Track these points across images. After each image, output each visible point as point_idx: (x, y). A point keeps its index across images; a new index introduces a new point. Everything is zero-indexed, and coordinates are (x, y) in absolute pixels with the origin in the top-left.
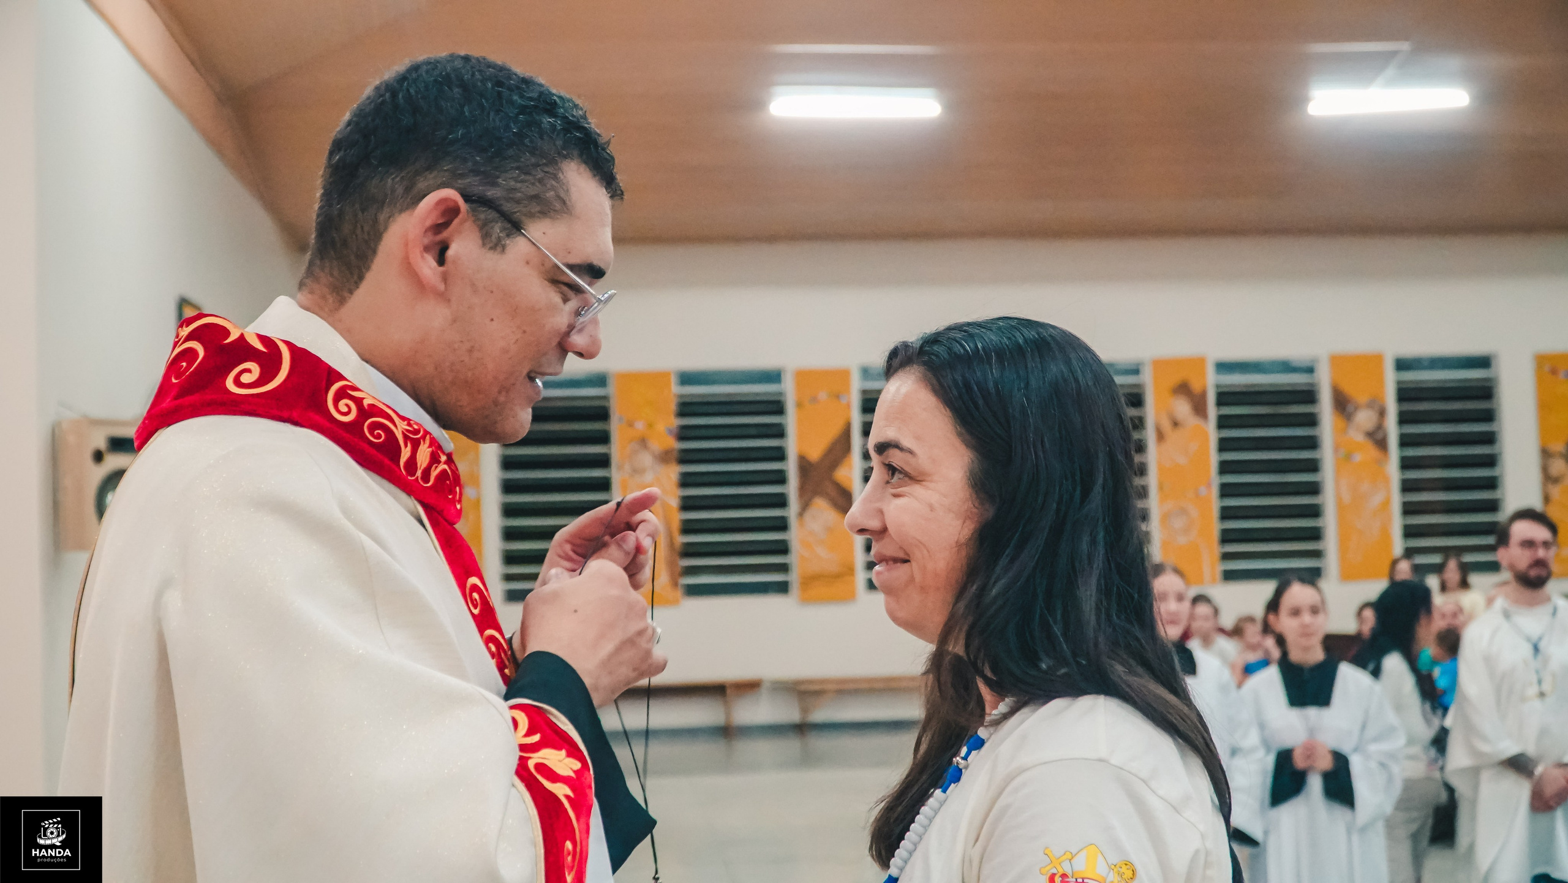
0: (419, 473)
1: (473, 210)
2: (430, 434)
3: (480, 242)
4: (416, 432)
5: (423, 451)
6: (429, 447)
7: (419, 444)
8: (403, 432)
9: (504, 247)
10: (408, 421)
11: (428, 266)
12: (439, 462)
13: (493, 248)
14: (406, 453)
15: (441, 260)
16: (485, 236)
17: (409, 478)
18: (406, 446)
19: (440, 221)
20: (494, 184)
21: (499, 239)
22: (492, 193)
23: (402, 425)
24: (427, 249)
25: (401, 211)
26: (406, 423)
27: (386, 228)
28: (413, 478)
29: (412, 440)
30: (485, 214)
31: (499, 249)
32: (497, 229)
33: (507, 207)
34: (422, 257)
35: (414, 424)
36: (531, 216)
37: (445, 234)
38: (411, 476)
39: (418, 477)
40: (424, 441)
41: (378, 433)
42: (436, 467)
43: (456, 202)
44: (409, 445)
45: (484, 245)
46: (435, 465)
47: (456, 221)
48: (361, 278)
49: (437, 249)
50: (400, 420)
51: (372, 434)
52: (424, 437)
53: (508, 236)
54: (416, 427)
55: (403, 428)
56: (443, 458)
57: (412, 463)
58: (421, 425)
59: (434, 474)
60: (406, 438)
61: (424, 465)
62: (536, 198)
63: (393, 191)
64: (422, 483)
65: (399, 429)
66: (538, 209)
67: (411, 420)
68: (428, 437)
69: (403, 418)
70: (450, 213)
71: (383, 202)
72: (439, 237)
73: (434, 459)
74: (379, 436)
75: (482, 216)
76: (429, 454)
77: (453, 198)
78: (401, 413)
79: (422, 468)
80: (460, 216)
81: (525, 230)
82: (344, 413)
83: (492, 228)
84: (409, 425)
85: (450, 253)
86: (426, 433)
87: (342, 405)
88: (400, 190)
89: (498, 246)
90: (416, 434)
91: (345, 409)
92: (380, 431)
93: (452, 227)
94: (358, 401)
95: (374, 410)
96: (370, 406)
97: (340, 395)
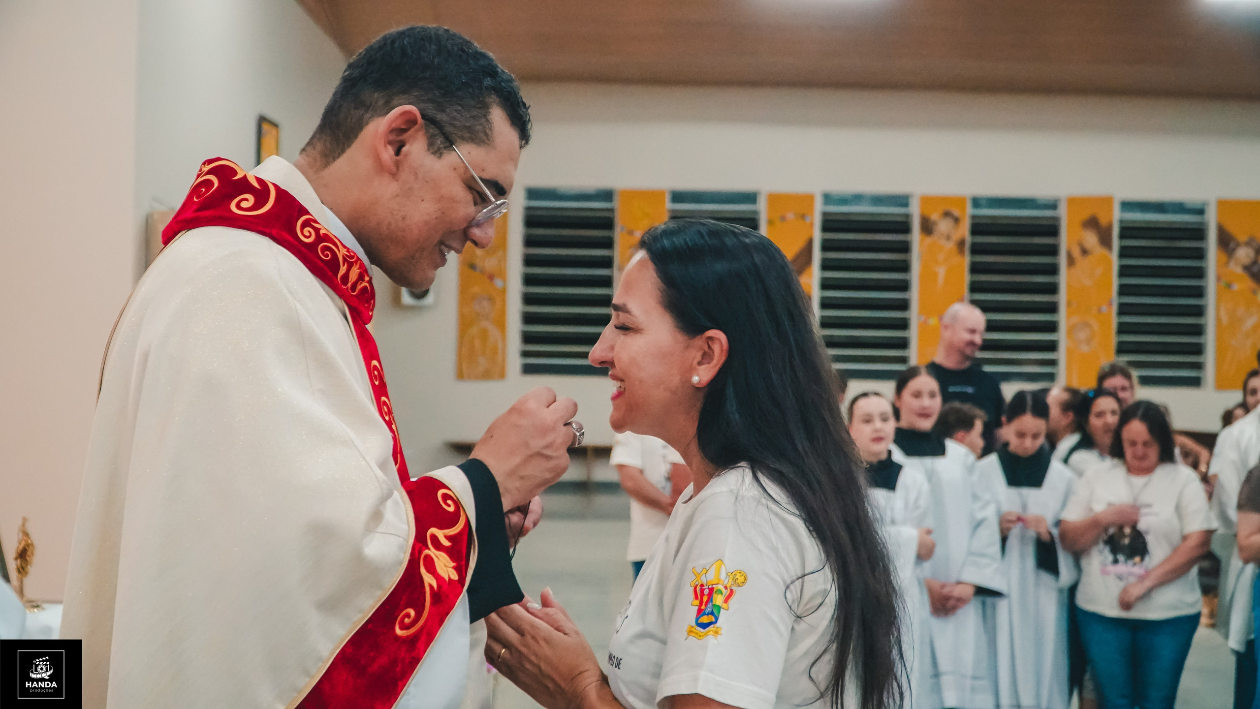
0: (349, 285)
1: (426, 125)
2: (361, 262)
3: (426, 147)
4: (352, 257)
5: (354, 271)
6: (359, 269)
7: (353, 265)
8: (344, 257)
9: (441, 155)
10: (348, 250)
11: (388, 154)
12: (363, 281)
13: (434, 153)
14: (343, 270)
15: (398, 152)
16: (431, 145)
17: (343, 286)
18: (344, 265)
19: (403, 127)
20: (443, 111)
21: (439, 148)
22: (441, 117)
23: (344, 251)
24: (390, 143)
25: (379, 116)
26: (346, 250)
27: (367, 123)
28: (345, 287)
29: (348, 262)
30: (433, 130)
31: (437, 155)
32: (439, 141)
33: (448, 129)
34: (385, 146)
35: (351, 252)
36: (463, 139)
37: (405, 136)
38: (344, 286)
39: (348, 288)
40: (356, 264)
41: (327, 253)
42: (361, 283)
43: (415, 115)
44: (346, 265)
45: (428, 150)
47: (412, 130)
48: (343, 151)
49: (398, 145)
50: (342, 248)
51: (323, 253)
52: (356, 262)
53: (445, 148)
54: (352, 254)
55: (346, 255)
56: (367, 279)
57: (346, 277)
58: (355, 253)
59: (359, 287)
60: (345, 260)
61: (354, 280)
62: (469, 129)
63: (376, 102)
64: (350, 292)
65: (341, 253)
66: (468, 135)
68: (359, 262)
69: (344, 247)
70: (410, 122)
71: (369, 107)
72: (400, 137)
73: (361, 278)
74: (327, 256)
75: (431, 131)
76: (358, 273)
77: (414, 112)
78: (344, 243)
79: (352, 282)
80: (417, 126)
81: (456, 146)
82: (307, 236)
83: (437, 139)
84: (348, 251)
85: (404, 149)
86: (358, 259)
87: (307, 230)
88: (381, 102)
89: (438, 153)
90: (351, 260)
91: (308, 234)
92: (328, 253)
93: (410, 132)
94: (317, 230)
95: (327, 238)
96: (324, 234)
97: (307, 224)
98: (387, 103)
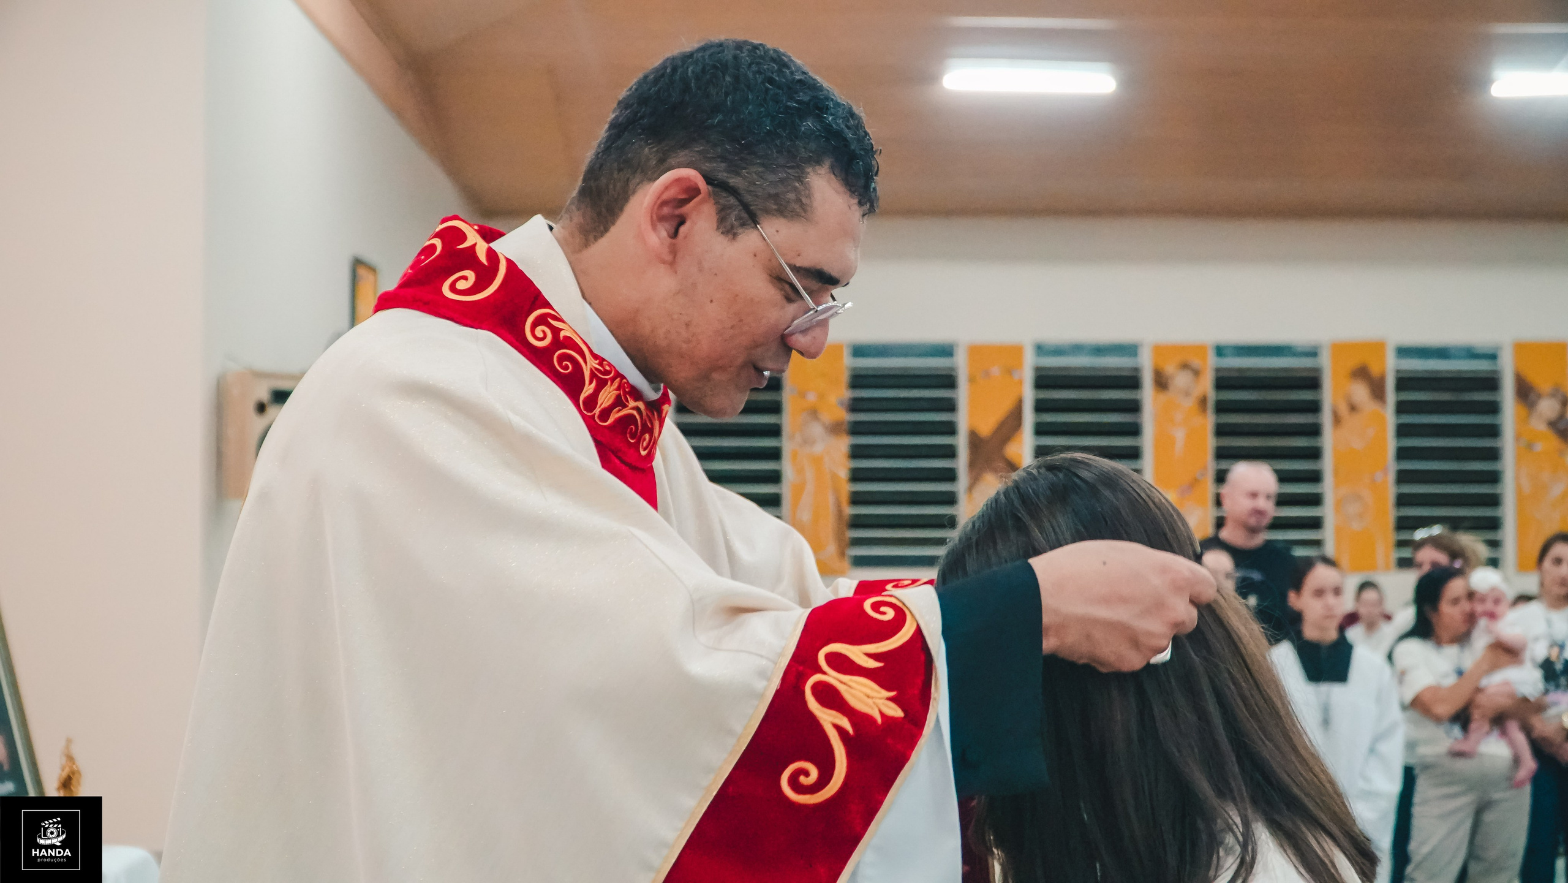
1: (713, 195)
2: (623, 377)
3: (715, 225)
4: (607, 373)
5: (608, 391)
6: (616, 390)
7: (607, 384)
8: (591, 370)
9: (735, 235)
10: (601, 361)
11: (658, 236)
12: (625, 406)
13: (726, 233)
14: (589, 388)
15: (674, 234)
16: (722, 220)
17: (589, 412)
18: (591, 383)
19: (683, 196)
20: (739, 173)
21: (732, 227)
22: (736, 181)
23: (592, 363)
24: (662, 219)
26: (597, 362)
27: (634, 192)
28: (592, 411)
29: (598, 379)
30: (726, 199)
31: (730, 236)
32: (733, 215)
33: (749, 199)
34: (654, 224)
35: (607, 365)
36: (767, 211)
37: (685, 210)
39: (597, 411)
40: (612, 384)
41: (567, 365)
42: (620, 410)
43: (697, 184)
44: (596, 382)
45: (718, 228)
46: (617, 408)
47: (695, 200)
49: (674, 222)
50: (593, 359)
51: (560, 363)
52: (613, 380)
53: (743, 226)
54: (608, 368)
55: (597, 369)
56: (632, 404)
57: (593, 398)
58: (614, 367)
59: (617, 415)
60: (593, 375)
61: (606, 404)
62: (776, 198)
63: (648, 159)
64: (600, 420)
65: (589, 366)
66: (776, 207)
67: (604, 360)
68: (618, 379)
69: (595, 356)
70: (690, 192)
71: (636, 169)
72: (678, 212)
73: (619, 402)
74: (565, 368)
75: (723, 201)
76: (614, 397)
77: (697, 179)
78: (596, 351)
79: (603, 407)
80: (700, 197)
81: (760, 225)
82: (540, 338)
83: (730, 214)
84: (601, 364)
85: (683, 230)
86: (619, 375)
87: (540, 330)
89: (731, 232)
90: (605, 374)
91: (540, 335)
92: (568, 363)
93: (692, 204)
94: (556, 331)
95: (569, 343)
96: (566, 337)
97: (541, 320)
98: (662, 161)
